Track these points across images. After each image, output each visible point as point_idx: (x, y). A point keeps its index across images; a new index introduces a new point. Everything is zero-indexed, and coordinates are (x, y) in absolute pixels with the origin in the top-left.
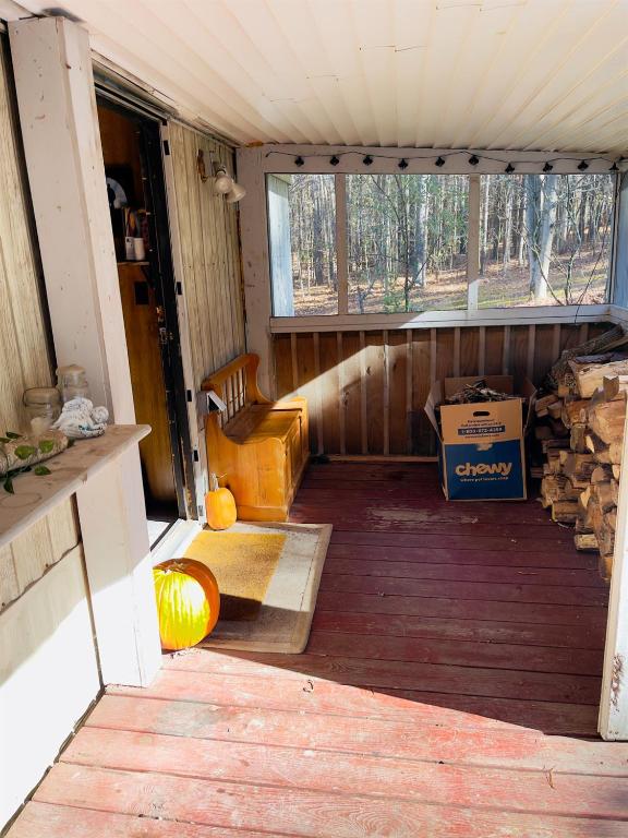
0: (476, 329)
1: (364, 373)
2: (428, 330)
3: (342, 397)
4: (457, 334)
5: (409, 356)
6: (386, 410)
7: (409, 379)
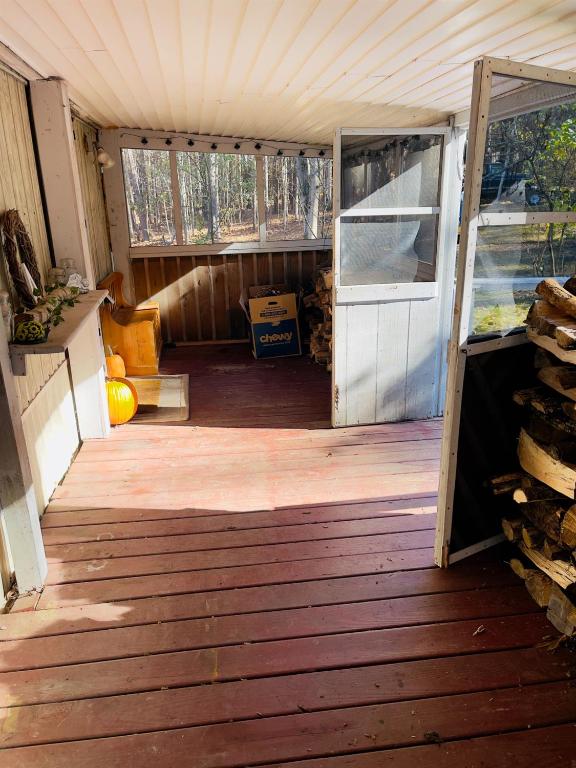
0: (265, 255)
1: (196, 285)
2: (236, 256)
3: (182, 301)
4: (255, 257)
5: (226, 273)
6: (212, 310)
7: (226, 287)
